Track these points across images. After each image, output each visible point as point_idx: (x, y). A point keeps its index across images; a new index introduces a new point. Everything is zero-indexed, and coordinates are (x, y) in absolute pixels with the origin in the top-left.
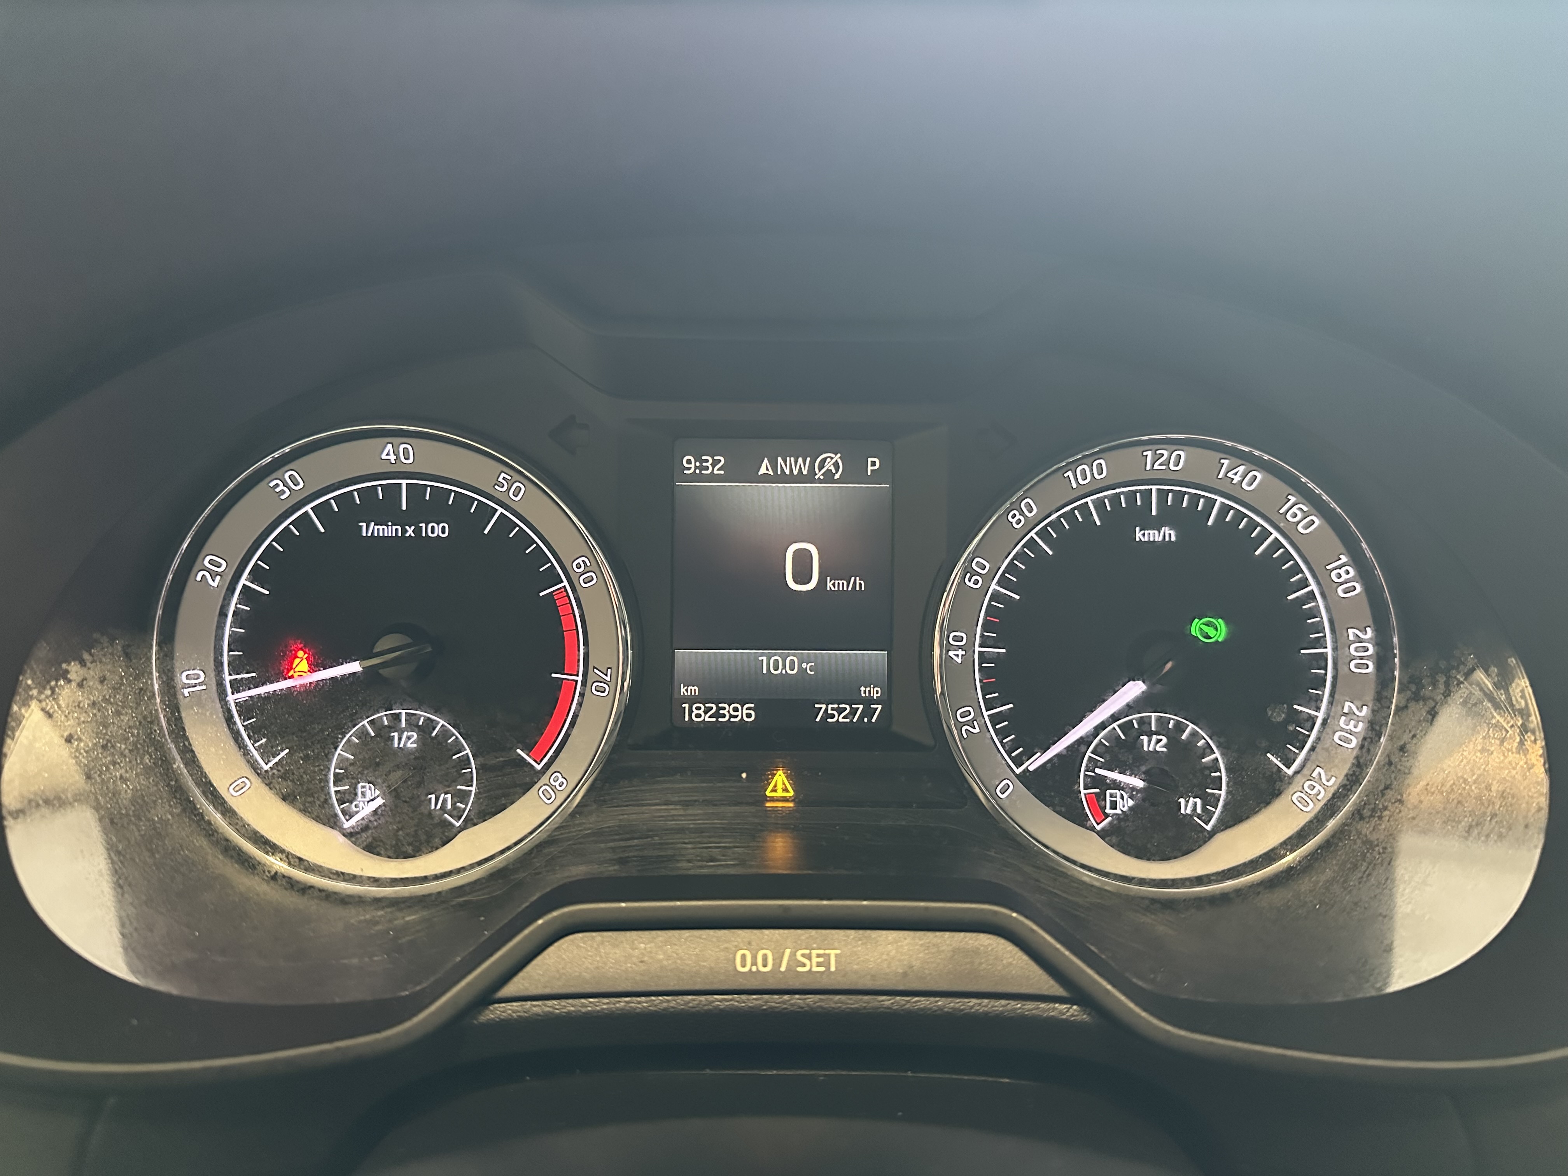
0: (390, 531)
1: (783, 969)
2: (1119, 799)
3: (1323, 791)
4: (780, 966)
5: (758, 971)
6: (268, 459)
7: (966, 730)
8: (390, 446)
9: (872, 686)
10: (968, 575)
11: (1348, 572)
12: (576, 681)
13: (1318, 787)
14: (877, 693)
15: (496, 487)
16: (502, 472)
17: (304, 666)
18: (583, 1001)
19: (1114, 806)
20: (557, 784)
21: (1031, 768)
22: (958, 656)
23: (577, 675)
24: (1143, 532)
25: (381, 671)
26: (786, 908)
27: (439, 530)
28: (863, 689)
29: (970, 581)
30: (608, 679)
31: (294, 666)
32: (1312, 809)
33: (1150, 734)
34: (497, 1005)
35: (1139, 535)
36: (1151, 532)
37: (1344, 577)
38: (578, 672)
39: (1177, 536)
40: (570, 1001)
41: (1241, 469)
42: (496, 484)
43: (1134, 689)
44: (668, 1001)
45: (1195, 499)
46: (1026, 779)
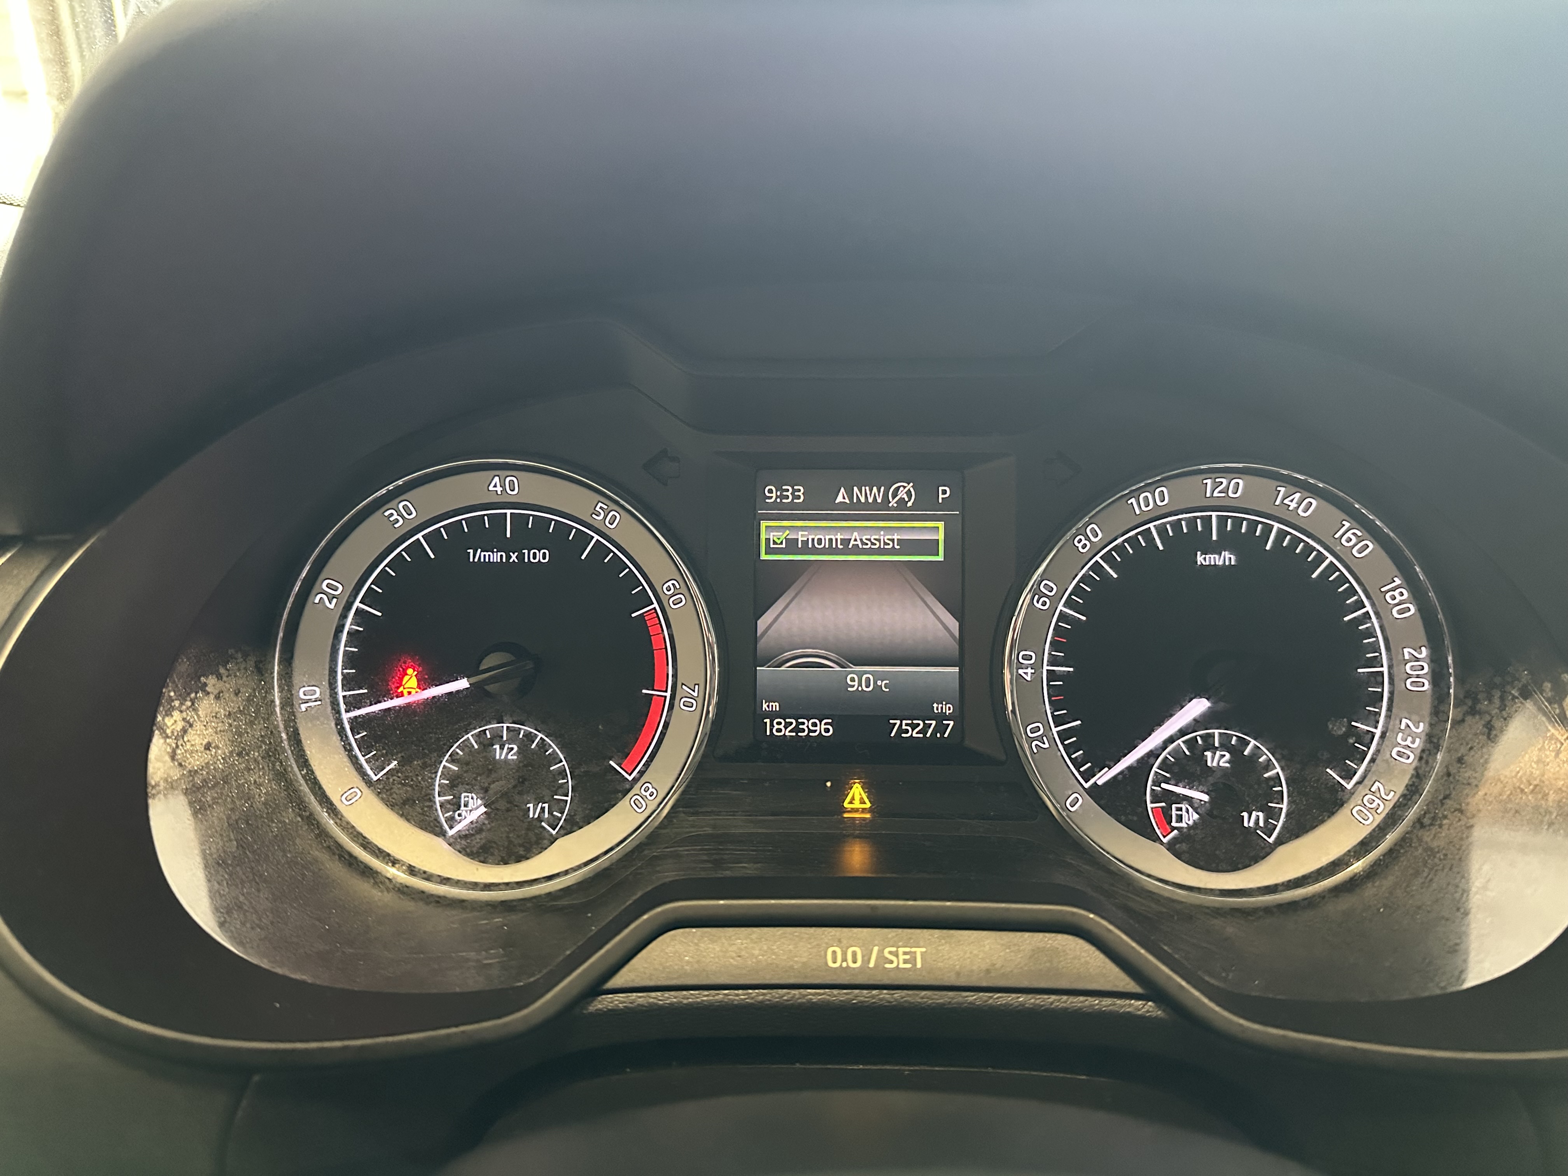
0: (496, 557)
1: (872, 965)
2: (1184, 813)
3: (1382, 806)
4: (869, 961)
5: (848, 967)
6: (383, 491)
7: (1036, 745)
8: (497, 479)
9: (944, 703)
10: (1037, 597)
11: (1402, 594)
12: (665, 697)
13: (1377, 801)
14: (949, 709)
15: (594, 516)
16: (599, 502)
17: (413, 682)
18: (685, 993)
19: (1180, 818)
20: (647, 794)
21: (1100, 783)
22: (1028, 674)
23: (666, 691)
24: (1204, 556)
25: (486, 687)
26: (873, 908)
27: (541, 556)
28: (935, 705)
29: (1038, 602)
30: (695, 694)
31: (404, 682)
32: (1372, 821)
33: (1214, 749)
34: (604, 996)
35: (1200, 559)
36: (1212, 556)
37: (1399, 598)
38: (667, 687)
39: (1236, 561)
40: (672, 993)
41: (1297, 495)
42: (593, 513)
43: (1198, 707)
44: (764, 994)
45: (1253, 525)
46: (1095, 792)
